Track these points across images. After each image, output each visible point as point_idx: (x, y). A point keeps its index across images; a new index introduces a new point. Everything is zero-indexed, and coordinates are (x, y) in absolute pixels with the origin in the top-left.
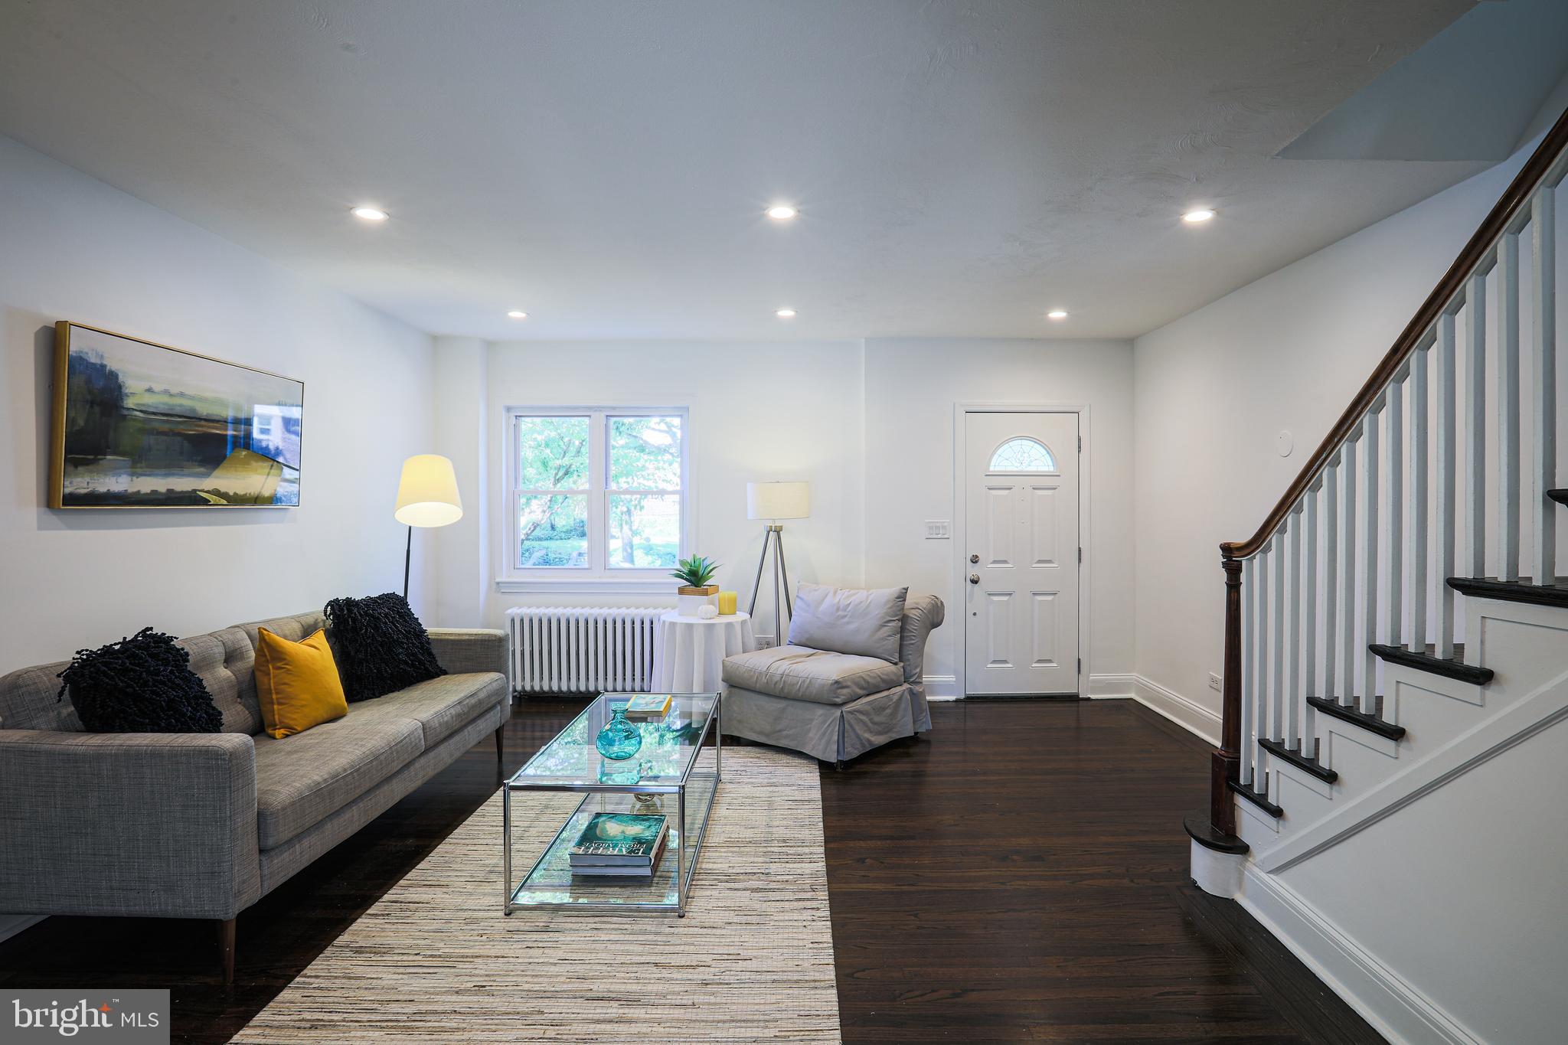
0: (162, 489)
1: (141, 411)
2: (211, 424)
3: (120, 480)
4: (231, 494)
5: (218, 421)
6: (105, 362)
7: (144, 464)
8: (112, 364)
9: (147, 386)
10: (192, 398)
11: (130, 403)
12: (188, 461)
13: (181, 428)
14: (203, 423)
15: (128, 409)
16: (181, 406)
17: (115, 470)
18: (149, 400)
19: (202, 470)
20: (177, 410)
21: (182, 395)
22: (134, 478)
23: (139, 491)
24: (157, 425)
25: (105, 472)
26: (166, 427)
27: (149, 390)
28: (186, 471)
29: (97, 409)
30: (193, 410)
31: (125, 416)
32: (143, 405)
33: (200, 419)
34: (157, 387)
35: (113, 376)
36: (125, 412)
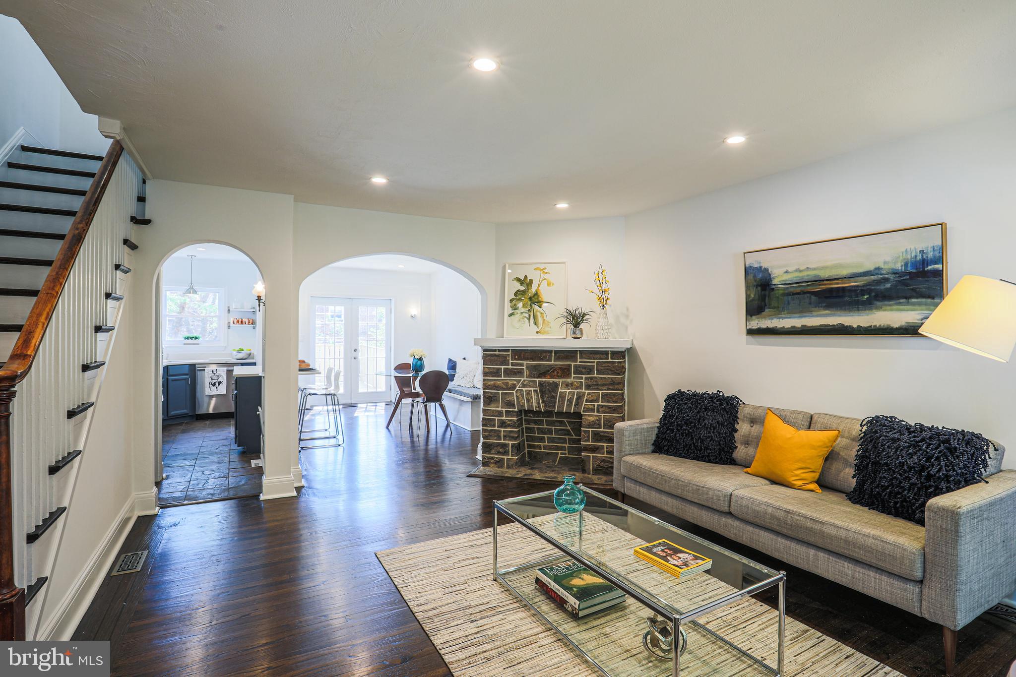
0: (799, 325)
1: (782, 284)
2: (832, 282)
3: (773, 321)
4: (855, 326)
5: (838, 279)
6: (761, 265)
7: (786, 312)
8: (765, 265)
9: (785, 270)
10: (814, 269)
11: (775, 281)
12: (816, 307)
13: (810, 289)
14: (825, 282)
15: (775, 285)
16: (808, 276)
17: (771, 317)
18: (787, 278)
19: (827, 312)
20: (806, 279)
21: (808, 269)
22: (781, 320)
23: (784, 327)
24: (792, 290)
25: (765, 318)
26: (798, 290)
27: (787, 272)
28: (815, 314)
29: (759, 288)
30: (818, 276)
31: (773, 289)
32: (784, 281)
33: (824, 280)
34: (790, 269)
35: (766, 270)
36: (773, 287)
